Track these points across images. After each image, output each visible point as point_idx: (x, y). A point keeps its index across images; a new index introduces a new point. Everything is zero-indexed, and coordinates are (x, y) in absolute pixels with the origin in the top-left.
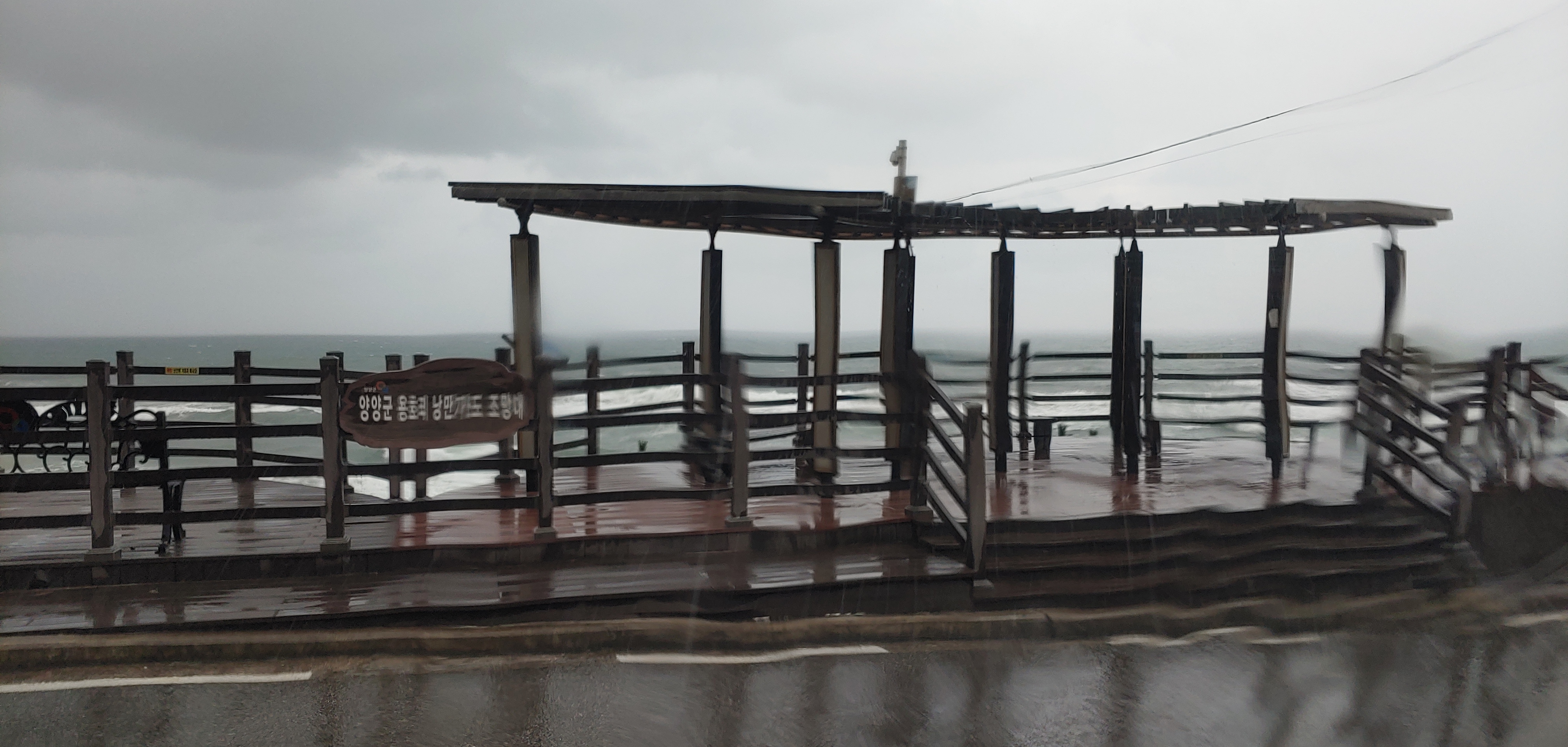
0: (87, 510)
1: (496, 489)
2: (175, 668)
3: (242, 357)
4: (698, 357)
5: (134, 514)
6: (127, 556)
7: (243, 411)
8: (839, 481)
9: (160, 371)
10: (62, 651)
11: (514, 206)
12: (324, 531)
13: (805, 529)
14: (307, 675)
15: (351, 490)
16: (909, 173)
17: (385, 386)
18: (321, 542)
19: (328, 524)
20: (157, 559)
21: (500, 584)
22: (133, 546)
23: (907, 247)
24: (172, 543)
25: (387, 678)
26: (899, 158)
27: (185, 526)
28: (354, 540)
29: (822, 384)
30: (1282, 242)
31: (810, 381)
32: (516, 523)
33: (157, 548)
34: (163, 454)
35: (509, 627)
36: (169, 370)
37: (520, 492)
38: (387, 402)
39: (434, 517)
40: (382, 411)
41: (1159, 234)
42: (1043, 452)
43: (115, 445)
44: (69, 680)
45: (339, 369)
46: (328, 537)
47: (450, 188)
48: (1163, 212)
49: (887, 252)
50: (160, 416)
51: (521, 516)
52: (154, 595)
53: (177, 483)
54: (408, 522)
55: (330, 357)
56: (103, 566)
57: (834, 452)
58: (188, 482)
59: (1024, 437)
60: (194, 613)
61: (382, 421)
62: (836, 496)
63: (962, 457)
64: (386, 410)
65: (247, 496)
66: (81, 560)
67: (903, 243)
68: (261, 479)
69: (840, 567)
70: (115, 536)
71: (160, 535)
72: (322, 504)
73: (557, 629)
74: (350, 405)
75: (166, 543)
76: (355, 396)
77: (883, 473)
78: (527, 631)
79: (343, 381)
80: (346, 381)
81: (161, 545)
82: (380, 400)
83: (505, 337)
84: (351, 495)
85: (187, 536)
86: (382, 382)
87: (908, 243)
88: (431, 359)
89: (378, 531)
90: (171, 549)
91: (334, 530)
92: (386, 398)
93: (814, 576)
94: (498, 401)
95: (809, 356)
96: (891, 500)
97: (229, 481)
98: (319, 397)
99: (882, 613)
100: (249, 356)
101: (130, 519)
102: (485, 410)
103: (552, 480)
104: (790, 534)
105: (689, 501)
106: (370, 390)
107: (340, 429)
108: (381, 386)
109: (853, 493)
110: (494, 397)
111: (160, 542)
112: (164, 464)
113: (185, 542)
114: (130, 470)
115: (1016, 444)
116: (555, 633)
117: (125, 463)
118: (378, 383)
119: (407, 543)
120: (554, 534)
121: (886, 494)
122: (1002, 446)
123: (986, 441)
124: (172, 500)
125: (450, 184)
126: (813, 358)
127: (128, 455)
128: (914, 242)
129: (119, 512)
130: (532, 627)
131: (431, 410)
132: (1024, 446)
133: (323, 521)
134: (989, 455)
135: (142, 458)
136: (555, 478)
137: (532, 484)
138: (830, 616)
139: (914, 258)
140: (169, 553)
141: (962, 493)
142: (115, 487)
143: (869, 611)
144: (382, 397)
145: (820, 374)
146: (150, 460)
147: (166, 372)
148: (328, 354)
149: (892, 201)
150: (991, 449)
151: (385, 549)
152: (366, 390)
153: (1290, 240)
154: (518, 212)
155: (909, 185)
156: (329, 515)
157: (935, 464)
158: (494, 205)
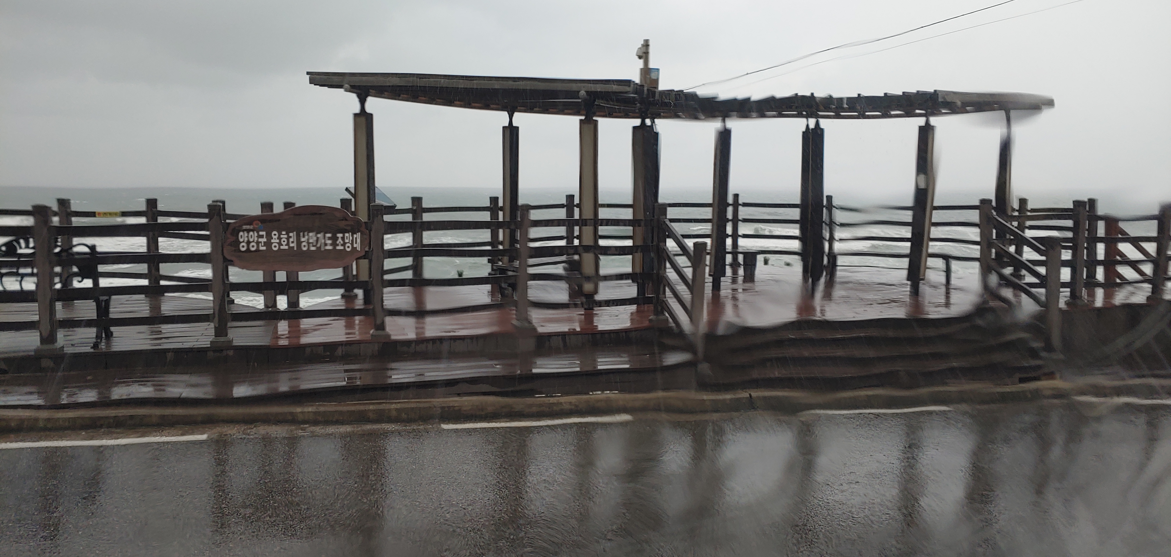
0: (36, 318)
1: (342, 302)
2: (104, 433)
3: (152, 203)
4: (501, 209)
5: (73, 320)
6: (69, 350)
7: (153, 244)
8: (598, 297)
9: (92, 214)
10: (22, 420)
11: (356, 91)
12: (212, 332)
13: (572, 333)
14: (204, 437)
15: (232, 302)
16: (652, 65)
17: (260, 224)
18: (211, 340)
19: (215, 327)
20: (92, 352)
21: (346, 371)
22: (73, 344)
23: (652, 126)
24: (103, 341)
25: (267, 441)
26: (644, 54)
27: (112, 329)
28: (235, 338)
29: (586, 225)
30: (927, 123)
31: (576, 222)
32: (357, 327)
33: (92, 345)
34: (95, 276)
35: (355, 403)
36: (99, 214)
37: (359, 303)
38: (262, 236)
39: (306, 323)
40: (258, 243)
41: (838, 116)
42: (750, 277)
43: (58, 269)
44: (29, 441)
45: (222, 212)
46: (216, 336)
47: (308, 76)
48: (841, 100)
49: (635, 128)
50: (93, 248)
51: (360, 321)
52: (90, 381)
53: (105, 298)
54: (283, 327)
55: (215, 204)
56: (51, 358)
57: (597, 278)
58: (113, 297)
59: (735, 265)
60: (119, 392)
61: (258, 250)
62: (595, 308)
63: (690, 282)
64: (261, 242)
65: (156, 307)
66: (33, 353)
67: (648, 122)
68: (166, 294)
69: (599, 360)
70: (58, 336)
71: (94, 335)
72: (211, 312)
73: (393, 406)
74: (232, 239)
75: (99, 341)
76: (236, 232)
77: (630, 290)
78: (371, 407)
79: (225, 221)
80: (228, 221)
81: (95, 342)
82: (256, 234)
83: (347, 189)
84: (232, 305)
85: (114, 336)
86: (258, 222)
87: (653, 122)
88: (297, 205)
89: (256, 333)
90: (103, 346)
91: (221, 331)
92: (261, 233)
93: (581, 366)
94: (343, 238)
95: (575, 204)
96: (638, 311)
97: (142, 296)
98: (208, 233)
99: (630, 392)
100: (156, 202)
101: (71, 324)
102: (334, 244)
103: (382, 297)
104: (563, 335)
105: (491, 311)
106: (248, 227)
107: (224, 258)
108: (257, 224)
109: (608, 306)
110: (340, 235)
111: (94, 340)
112: (96, 283)
113: (113, 340)
114: (69, 288)
115: (729, 271)
116: (393, 407)
117: (66, 282)
118: (255, 223)
119: (283, 342)
120: (389, 336)
121: (634, 307)
122: (718, 273)
123: (707, 269)
124: (103, 309)
125: (308, 73)
126: (578, 206)
127: (68, 277)
128: (657, 121)
129: (61, 319)
130: (373, 404)
131: (299, 243)
132: (735, 273)
133: (212, 325)
134: (709, 279)
135: (80, 279)
136: (384, 295)
137: (367, 299)
138: (593, 394)
139: (657, 134)
140: (102, 349)
141: (688, 305)
142: (58, 300)
143: (622, 391)
144: (258, 232)
145: (584, 217)
146: (85, 281)
147: (97, 216)
148: (214, 201)
149: (638, 88)
150: (710, 275)
151: (261, 346)
152: (244, 227)
153: (933, 121)
154: (359, 96)
155: (653, 76)
156: (216, 319)
157: (671, 287)
158: (341, 91)
